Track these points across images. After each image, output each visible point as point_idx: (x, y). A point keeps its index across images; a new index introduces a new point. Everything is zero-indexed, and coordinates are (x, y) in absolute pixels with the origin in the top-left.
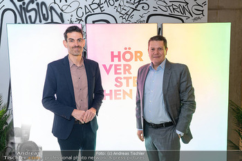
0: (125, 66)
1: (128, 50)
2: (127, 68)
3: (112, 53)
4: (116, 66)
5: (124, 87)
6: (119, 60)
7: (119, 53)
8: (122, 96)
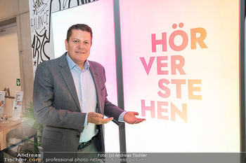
0: (174, 58)
1: (178, 28)
2: (178, 62)
3: (153, 36)
4: (159, 59)
5: (172, 98)
6: (165, 49)
7: (164, 35)
8: (169, 114)
